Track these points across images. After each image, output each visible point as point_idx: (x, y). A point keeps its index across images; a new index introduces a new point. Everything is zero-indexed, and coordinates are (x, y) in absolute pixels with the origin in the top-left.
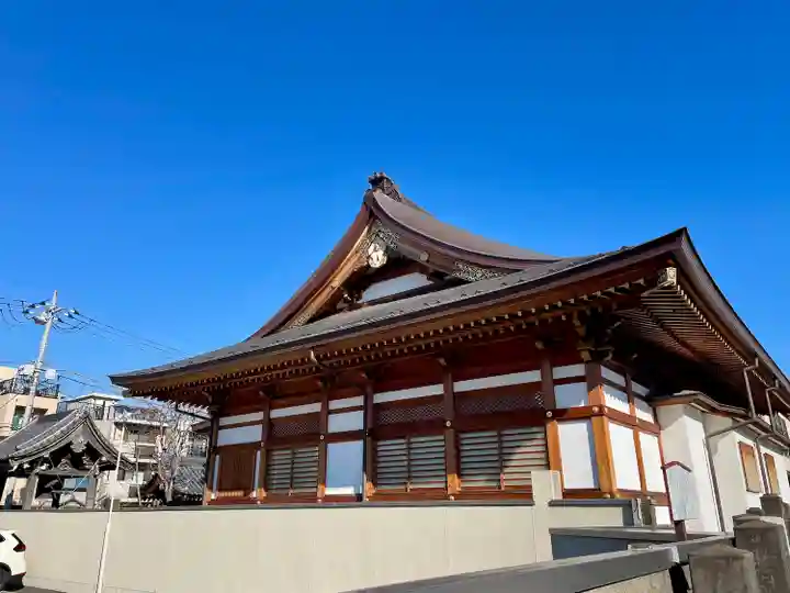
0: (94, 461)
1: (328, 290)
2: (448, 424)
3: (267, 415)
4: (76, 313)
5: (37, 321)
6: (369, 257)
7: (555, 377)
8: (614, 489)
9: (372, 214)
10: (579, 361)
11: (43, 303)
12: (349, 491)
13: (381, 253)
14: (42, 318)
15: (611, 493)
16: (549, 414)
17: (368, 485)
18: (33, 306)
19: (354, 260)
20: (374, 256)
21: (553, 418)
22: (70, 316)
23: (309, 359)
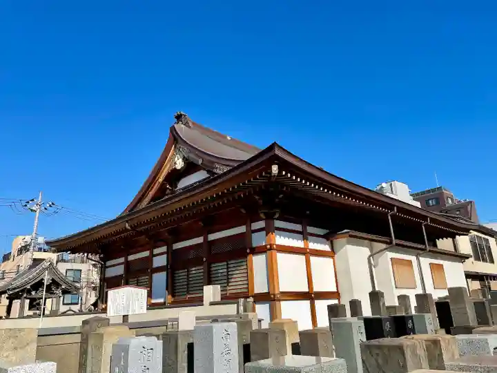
0: (58, 288)
1: (156, 185)
2: (204, 259)
3: (126, 259)
4: (53, 204)
5: (32, 210)
6: (175, 163)
7: (252, 228)
8: (277, 292)
9: (175, 139)
10: (261, 219)
11: (33, 200)
12: (162, 300)
13: (181, 160)
14: (34, 208)
15: (274, 295)
16: (248, 251)
17: (170, 297)
18: (28, 202)
19: (168, 166)
20: (178, 163)
21: (250, 253)
22: (50, 206)
23: (125, 227)
